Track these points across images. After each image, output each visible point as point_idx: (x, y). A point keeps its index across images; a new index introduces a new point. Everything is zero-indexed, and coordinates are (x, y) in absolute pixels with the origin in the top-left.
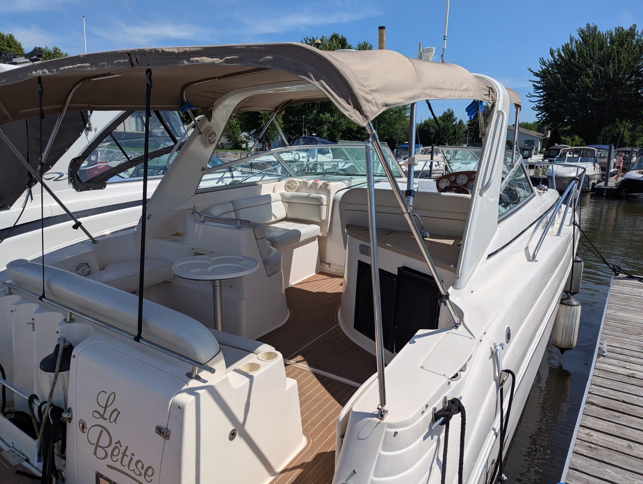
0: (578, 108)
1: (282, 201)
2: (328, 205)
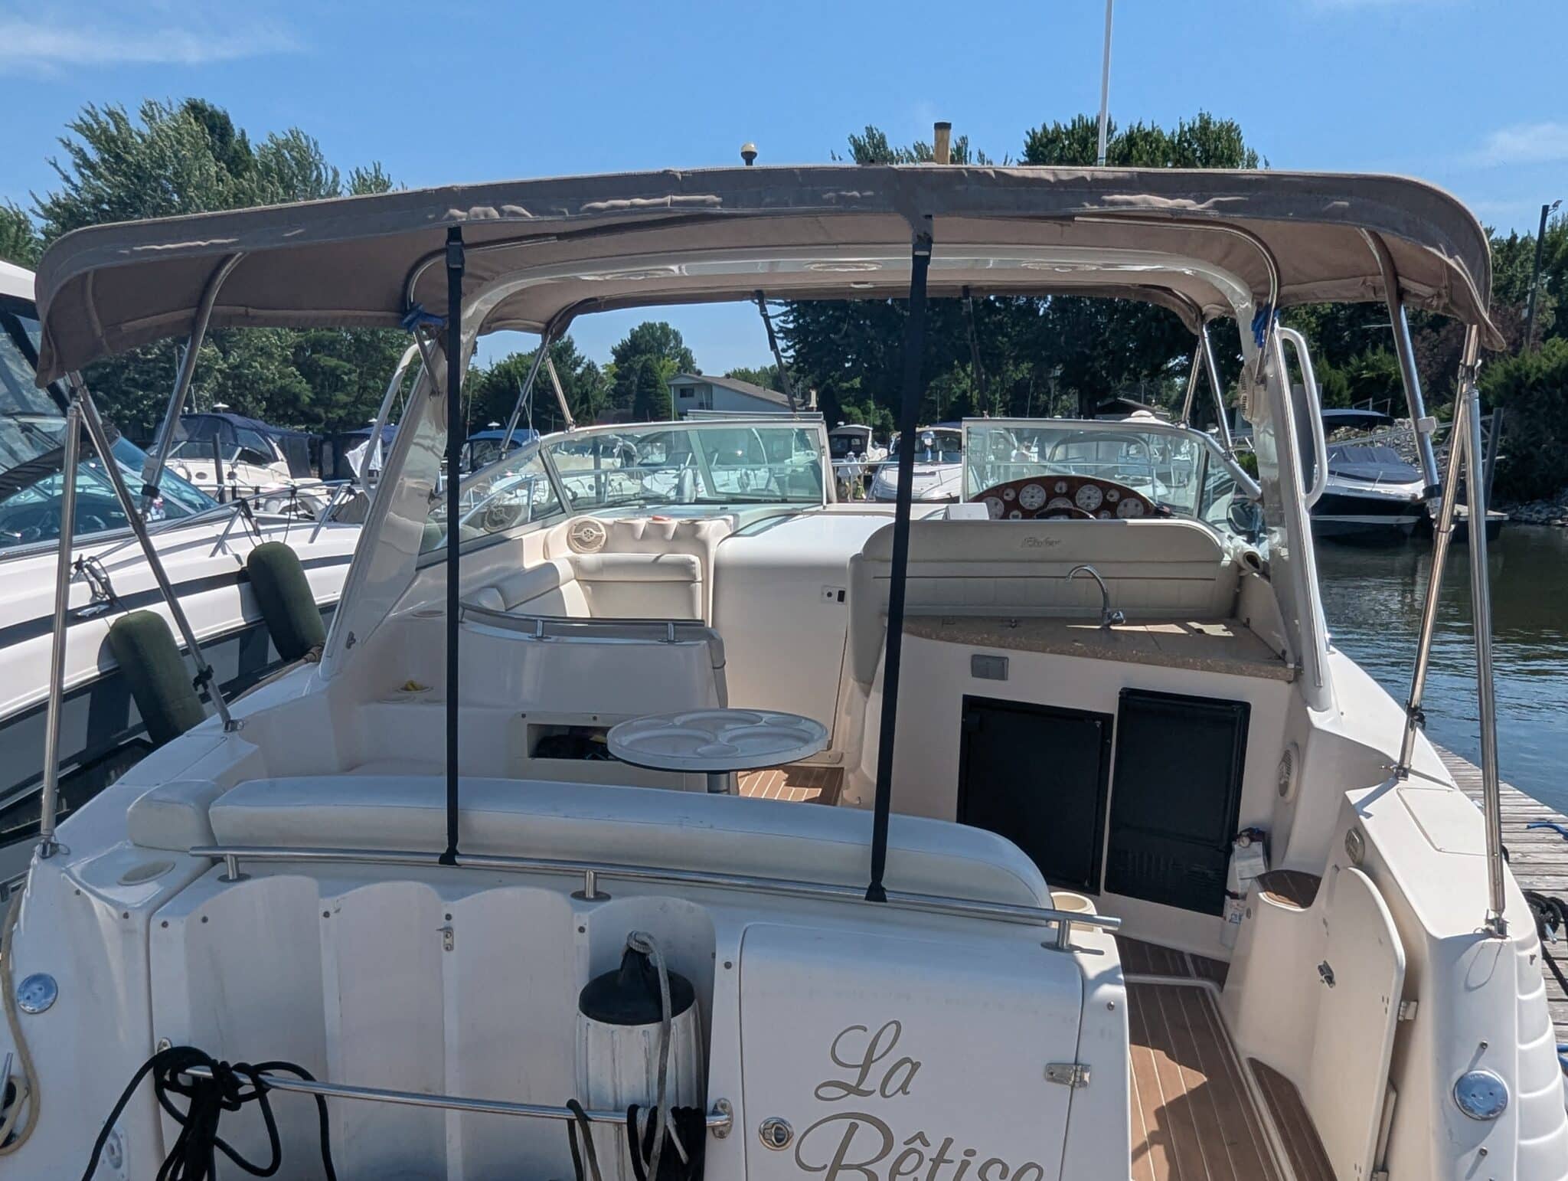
0: (872, 333)
1: (578, 581)
2: (705, 582)
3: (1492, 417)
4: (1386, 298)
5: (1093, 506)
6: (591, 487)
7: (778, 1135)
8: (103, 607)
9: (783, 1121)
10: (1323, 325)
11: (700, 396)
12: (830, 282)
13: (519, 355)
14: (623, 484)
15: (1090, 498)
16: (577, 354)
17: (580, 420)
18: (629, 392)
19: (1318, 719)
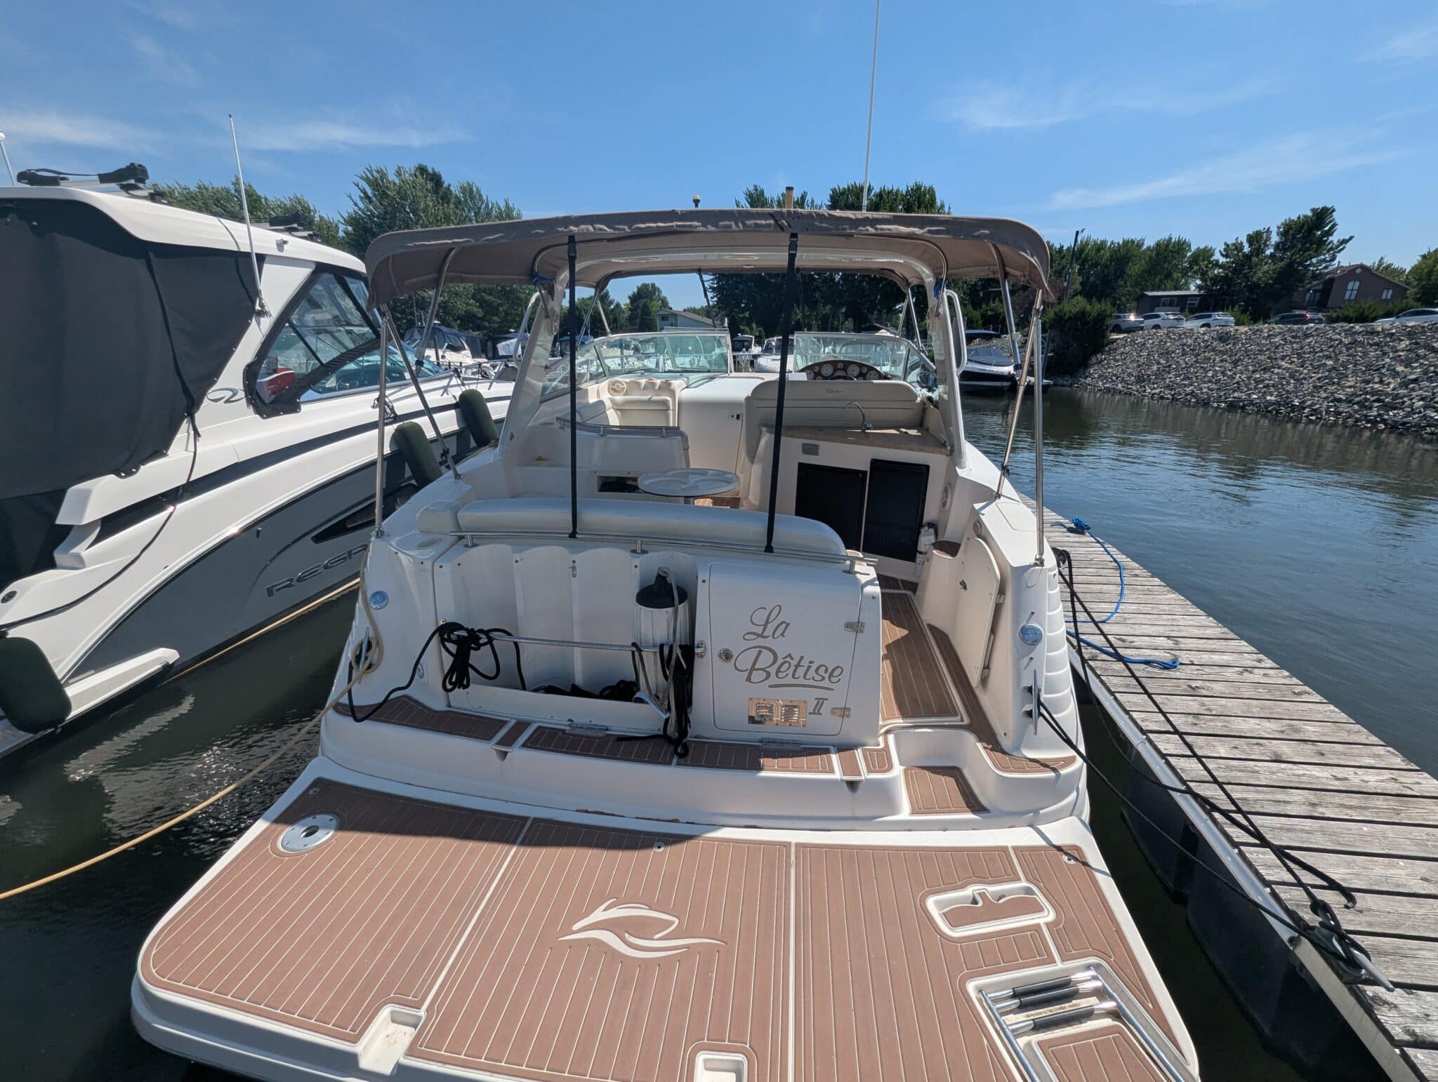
0: (755, 290)
1: (614, 409)
2: (674, 410)
3: (1047, 335)
4: (999, 276)
5: (855, 375)
6: (619, 365)
7: (727, 656)
8: (391, 420)
9: (728, 650)
10: (970, 289)
11: (672, 320)
12: (734, 264)
13: (583, 299)
14: (634, 363)
15: (854, 371)
16: (611, 298)
17: (614, 331)
18: (637, 317)
19: (960, 472)
